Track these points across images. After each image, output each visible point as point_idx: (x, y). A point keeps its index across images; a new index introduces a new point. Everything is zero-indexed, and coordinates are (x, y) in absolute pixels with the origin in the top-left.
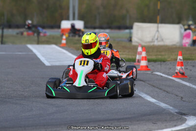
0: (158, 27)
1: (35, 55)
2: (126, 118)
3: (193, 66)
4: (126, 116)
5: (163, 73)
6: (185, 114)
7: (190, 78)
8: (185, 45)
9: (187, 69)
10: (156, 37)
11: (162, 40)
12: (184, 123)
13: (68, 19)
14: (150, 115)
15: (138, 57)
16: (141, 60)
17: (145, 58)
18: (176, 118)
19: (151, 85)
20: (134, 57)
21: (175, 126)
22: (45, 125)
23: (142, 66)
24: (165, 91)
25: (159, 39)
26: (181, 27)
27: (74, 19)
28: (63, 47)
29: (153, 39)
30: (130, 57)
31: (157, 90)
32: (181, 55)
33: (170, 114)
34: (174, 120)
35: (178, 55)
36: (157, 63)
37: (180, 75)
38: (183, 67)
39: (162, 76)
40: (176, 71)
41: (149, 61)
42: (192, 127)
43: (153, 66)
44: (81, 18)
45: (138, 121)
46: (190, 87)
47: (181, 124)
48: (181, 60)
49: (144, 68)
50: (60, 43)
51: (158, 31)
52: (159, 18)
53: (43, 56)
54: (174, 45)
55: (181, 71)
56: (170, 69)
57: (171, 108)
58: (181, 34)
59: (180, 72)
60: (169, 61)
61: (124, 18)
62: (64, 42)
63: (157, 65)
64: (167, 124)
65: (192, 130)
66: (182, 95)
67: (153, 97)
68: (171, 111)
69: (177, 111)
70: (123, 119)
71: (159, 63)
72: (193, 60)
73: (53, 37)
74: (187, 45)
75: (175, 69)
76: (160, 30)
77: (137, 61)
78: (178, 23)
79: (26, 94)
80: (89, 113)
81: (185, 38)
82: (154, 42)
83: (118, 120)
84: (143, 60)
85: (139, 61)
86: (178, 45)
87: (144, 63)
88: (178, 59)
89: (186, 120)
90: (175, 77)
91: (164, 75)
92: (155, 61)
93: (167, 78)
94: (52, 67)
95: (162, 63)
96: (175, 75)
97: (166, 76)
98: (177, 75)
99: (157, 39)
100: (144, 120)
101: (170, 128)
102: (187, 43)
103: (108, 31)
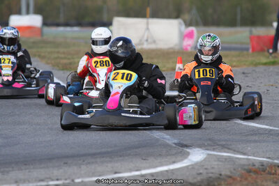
0: (148, 24)
2: (105, 153)
4: (103, 150)
6: (186, 146)
8: (186, 49)
10: (145, 38)
11: (154, 42)
12: (186, 158)
13: (19, 12)
14: (138, 147)
18: (174, 152)
21: (174, 162)
25: (149, 40)
26: (180, 23)
27: (28, 13)
29: (141, 41)
32: (181, 63)
33: (166, 145)
34: (172, 155)
35: (176, 63)
42: (197, 164)
44: (38, 11)
45: (121, 156)
47: (182, 160)
48: (181, 69)
51: (148, 29)
52: (148, 11)
54: (171, 48)
57: (168, 137)
58: (180, 32)
61: (99, 10)
64: (163, 160)
65: (196, 167)
68: (167, 141)
69: (176, 141)
70: (100, 154)
74: (189, 48)
76: (150, 27)
78: (177, 17)
81: (186, 39)
82: (143, 44)
83: (94, 155)
86: (177, 48)
88: (177, 69)
89: (188, 154)
99: (147, 40)
100: (130, 155)
101: (167, 165)
102: (189, 45)
103: (76, 29)
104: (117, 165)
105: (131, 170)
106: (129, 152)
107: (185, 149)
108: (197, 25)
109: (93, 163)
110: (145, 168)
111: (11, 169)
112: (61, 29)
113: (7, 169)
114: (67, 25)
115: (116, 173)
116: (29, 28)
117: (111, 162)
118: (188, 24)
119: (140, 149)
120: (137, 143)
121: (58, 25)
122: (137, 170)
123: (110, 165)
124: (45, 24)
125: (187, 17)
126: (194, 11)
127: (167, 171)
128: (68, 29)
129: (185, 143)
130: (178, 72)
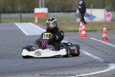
0: (91, 11)
1: (19, 29)
2: (74, 66)
3: (113, 34)
4: (74, 65)
5: (95, 38)
6: (108, 63)
7: (111, 40)
8: (107, 21)
9: (109, 35)
12: (108, 68)
13: (38, 7)
14: (88, 63)
15: (80, 29)
16: (82, 31)
17: (84, 30)
18: (103, 65)
19: (88, 45)
20: (78, 29)
21: (103, 70)
22: (26, 71)
23: (83, 35)
24: (96, 49)
26: (105, 11)
27: (42, 7)
28: (36, 24)
30: (76, 29)
31: (92, 48)
32: (106, 28)
33: (100, 62)
34: (102, 66)
35: (103, 27)
36: (91, 32)
37: (105, 39)
38: (107, 34)
39: (94, 40)
40: (103, 37)
41: (87, 31)
42: (113, 70)
43: (89, 34)
44: (46, 6)
45: (81, 67)
46: (111, 46)
47: (107, 69)
49: (84, 36)
50: (34, 21)
52: (92, 6)
53: (24, 30)
54: (101, 21)
55: (106, 37)
56: (99, 35)
57: (100, 59)
58: (105, 14)
60: (98, 31)
61: (71, 6)
62: (36, 21)
63: (91, 34)
64: (98, 69)
65: (113, 72)
66: (106, 51)
67: (90, 53)
68: (100, 61)
69: (104, 61)
70: (72, 66)
71: (93, 32)
72: (112, 30)
73: (30, 18)
74: (109, 21)
75: (102, 36)
77: (79, 31)
78: (103, 8)
79: (15, 52)
80: (52, 63)
81: (107, 17)
83: (69, 67)
84: (83, 31)
85: (81, 31)
86: (103, 21)
87: (83, 33)
89: (109, 66)
90: (102, 40)
91: (95, 39)
92: (90, 31)
93: (97, 41)
94: (30, 36)
95: (94, 32)
96: (102, 39)
97: (97, 40)
98: (103, 39)
100: (85, 66)
101: (100, 71)
102: (109, 20)
103: (62, 13)
104: (79, 71)
105: (85, 73)
106: (84, 65)
107: (108, 64)
108: (111, 11)
109: (69, 70)
110: (91, 72)
111: (36, 73)
112: (56, 14)
113: (34, 73)
114: (58, 12)
115: (79, 74)
116: (43, 14)
117: (77, 69)
118: (108, 11)
119: (89, 64)
120: (87, 62)
121: (54, 12)
122: (88, 73)
123: (76, 71)
124: (49, 12)
125: (107, 8)
126: (110, 5)
127: (100, 73)
128: (59, 13)
129: (107, 61)
130: (104, 31)
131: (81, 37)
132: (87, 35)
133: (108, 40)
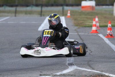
32: (110, 24)
37: (109, 36)
38: (112, 31)
40: (107, 34)
48: (110, 26)
55: (111, 34)
59: (109, 34)
75: (107, 32)
96: (107, 36)
130: (109, 28)
131: (92, 33)
132: (98, 32)
133: (114, 37)
